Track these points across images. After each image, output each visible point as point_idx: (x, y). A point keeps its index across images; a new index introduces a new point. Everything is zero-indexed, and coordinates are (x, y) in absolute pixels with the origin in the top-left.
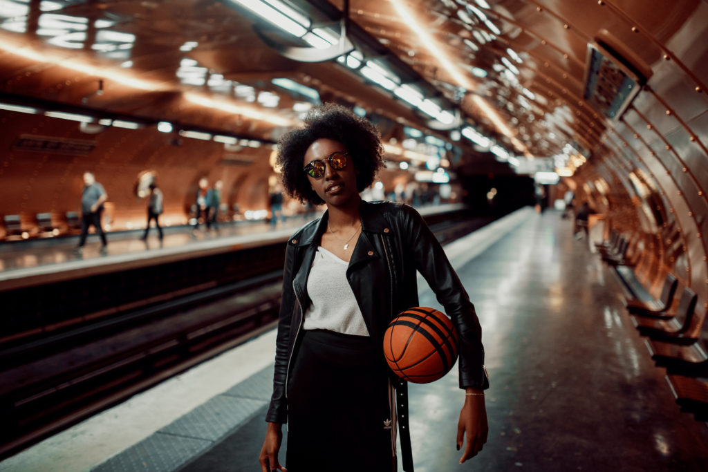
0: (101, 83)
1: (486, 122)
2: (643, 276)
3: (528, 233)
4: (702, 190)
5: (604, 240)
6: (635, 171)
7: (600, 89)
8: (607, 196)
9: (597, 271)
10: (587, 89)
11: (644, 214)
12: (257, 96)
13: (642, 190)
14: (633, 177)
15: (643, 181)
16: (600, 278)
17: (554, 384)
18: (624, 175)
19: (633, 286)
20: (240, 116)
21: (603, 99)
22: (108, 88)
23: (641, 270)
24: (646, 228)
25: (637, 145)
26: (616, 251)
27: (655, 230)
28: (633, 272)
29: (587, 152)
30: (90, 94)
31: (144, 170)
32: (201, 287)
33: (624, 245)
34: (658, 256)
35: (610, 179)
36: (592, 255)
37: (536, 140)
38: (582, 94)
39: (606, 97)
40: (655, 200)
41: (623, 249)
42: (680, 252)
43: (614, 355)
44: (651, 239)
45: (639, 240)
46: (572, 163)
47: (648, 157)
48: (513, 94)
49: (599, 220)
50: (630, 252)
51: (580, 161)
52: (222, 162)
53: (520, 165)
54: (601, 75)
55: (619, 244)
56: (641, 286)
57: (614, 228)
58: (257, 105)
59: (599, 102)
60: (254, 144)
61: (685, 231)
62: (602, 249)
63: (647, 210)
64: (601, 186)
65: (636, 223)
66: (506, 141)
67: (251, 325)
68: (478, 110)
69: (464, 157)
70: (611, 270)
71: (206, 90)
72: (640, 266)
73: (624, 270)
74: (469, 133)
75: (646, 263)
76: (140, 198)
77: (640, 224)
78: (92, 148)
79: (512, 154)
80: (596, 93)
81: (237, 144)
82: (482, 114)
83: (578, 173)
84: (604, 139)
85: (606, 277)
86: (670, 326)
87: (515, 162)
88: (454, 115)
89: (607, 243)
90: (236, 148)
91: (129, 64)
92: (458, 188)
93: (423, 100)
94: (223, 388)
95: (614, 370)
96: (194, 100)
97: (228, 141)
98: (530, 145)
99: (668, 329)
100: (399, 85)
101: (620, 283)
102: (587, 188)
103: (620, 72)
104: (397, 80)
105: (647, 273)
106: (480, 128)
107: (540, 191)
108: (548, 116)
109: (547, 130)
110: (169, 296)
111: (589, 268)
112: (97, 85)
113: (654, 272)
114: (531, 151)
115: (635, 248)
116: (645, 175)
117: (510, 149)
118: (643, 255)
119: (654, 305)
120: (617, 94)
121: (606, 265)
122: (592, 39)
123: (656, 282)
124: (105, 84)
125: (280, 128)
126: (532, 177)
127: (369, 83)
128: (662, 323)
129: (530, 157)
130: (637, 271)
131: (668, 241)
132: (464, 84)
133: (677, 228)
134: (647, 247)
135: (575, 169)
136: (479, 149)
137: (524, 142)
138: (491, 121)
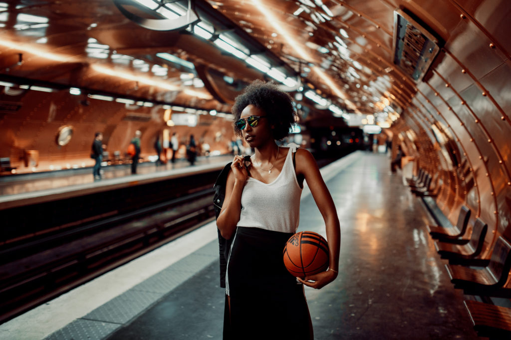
0: (20, 55)
1: (324, 87)
2: (443, 204)
3: (358, 170)
4: (491, 138)
5: (413, 176)
6: (435, 123)
7: (406, 54)
8: (416, 143)
9: (408, 200)
10: (396, 55)
11: (444, 157)
12: (150, 68)
13: (442, 138)
14: (434, 127)
15: (442, 131)
16: (411, 205)
17: (370, 301)
18: (428, 127)
19: (435, 212)
20: (137, 83)
21: (409, 63)
22: (27, 60)
23: (441, 200)
24: (444, 167)
25: (438, 102)
26: (422, 185)
27: (451, 168)
28: (435, 201)
29: (399, 109)
30: (12, 64)
31: (63, 125)
32: (105, 215)
33: (428, 181)
34: (454, 190)
35: (417, 130)
36: (404, 187)
37: (364, 101)
38: (392, 60)
39: (411, 61)
40: (451, 146)
41: (427, 183)
42: (471, 185)
43: (420, 272)
44: (448, 175)
45: (440, 177)
46: (390, 118)
47: (446, 112)
48: (345, 65)
49: (410, 160)
50: (433, 185)
51: (395, 117)
52: (125, 118)
53: (351, 120)
54: (406, 41)
55: (424, 179)
56: (441, 212)
57: (421, 167)
58: (151, 74)
59: (406, 66)
60: (148, 105)
61: (475, 168)
62: (412, 183)
63: (446, 154)
64: (411, 135)
65: (437, 163)
66: (340, 101)
67: (141, 245)
68: (318, 78)
69: (310, 114)
70: (419, 199)
71: (109, 62)
72: (440, 196)
73: (429, 200)
74: (310, 95)
75: (444, 194)
76: (61, 146)
77: (440, 164)
78: (19, 107)
79: (345, 111)
80: (404, 58)
81: (135, 104)
82: (321, 81)
83: (394, 125)
84: (414, 101)
85: (416, 204)
86: (465, 250)
87: (347, 117)
88: (297, 80)
89: (415, 178)
90: (134, 108)
91: (44, 40)
92: (307, 137)
93: (270, 68)
94: (83, 314)
95: (420, 286)
96: (99, 70)
97: (128, 102)
98: (359, 105)
99: (464, 253)
100: (249, 56)
101: (425, 208)
102: (401, 137)
103: (422, 35)
104: (247, 51)
105: (446, 202)
106: (319, 92)
107: (366, 139)
108: (372, 83)
109: (371, 94)
110: (79, 222)
111: (402, 198)
112: (17, 57)
113: (451, 203)
114: (360, 109)
115: (436, 182)
116: (444, 127)
117: (344, 107)
118: (443, 188)
119: (452, 231)
120: (419, 58)
121: (414, 196)
122: (397, 6)
123: (453, 210)
124: (23, 57)
125: (171, 92)
126: (361, 128)
127: (225, 54)
128: (459, 247)
129: (359, 114)
130: (438, 201)
131: (461, 176)
132: (306, 57)
133: (468, 165)
134: (445, 182)
135: (392, 122)
136: (318, 107)
137: (355, 103)
138: (328, 86)
